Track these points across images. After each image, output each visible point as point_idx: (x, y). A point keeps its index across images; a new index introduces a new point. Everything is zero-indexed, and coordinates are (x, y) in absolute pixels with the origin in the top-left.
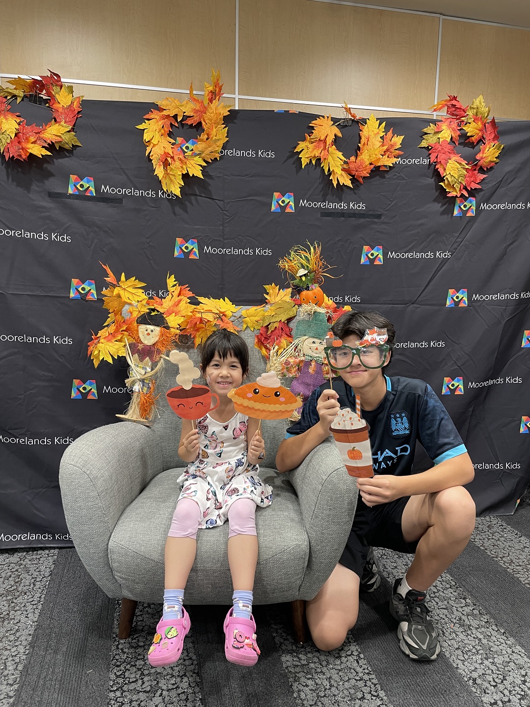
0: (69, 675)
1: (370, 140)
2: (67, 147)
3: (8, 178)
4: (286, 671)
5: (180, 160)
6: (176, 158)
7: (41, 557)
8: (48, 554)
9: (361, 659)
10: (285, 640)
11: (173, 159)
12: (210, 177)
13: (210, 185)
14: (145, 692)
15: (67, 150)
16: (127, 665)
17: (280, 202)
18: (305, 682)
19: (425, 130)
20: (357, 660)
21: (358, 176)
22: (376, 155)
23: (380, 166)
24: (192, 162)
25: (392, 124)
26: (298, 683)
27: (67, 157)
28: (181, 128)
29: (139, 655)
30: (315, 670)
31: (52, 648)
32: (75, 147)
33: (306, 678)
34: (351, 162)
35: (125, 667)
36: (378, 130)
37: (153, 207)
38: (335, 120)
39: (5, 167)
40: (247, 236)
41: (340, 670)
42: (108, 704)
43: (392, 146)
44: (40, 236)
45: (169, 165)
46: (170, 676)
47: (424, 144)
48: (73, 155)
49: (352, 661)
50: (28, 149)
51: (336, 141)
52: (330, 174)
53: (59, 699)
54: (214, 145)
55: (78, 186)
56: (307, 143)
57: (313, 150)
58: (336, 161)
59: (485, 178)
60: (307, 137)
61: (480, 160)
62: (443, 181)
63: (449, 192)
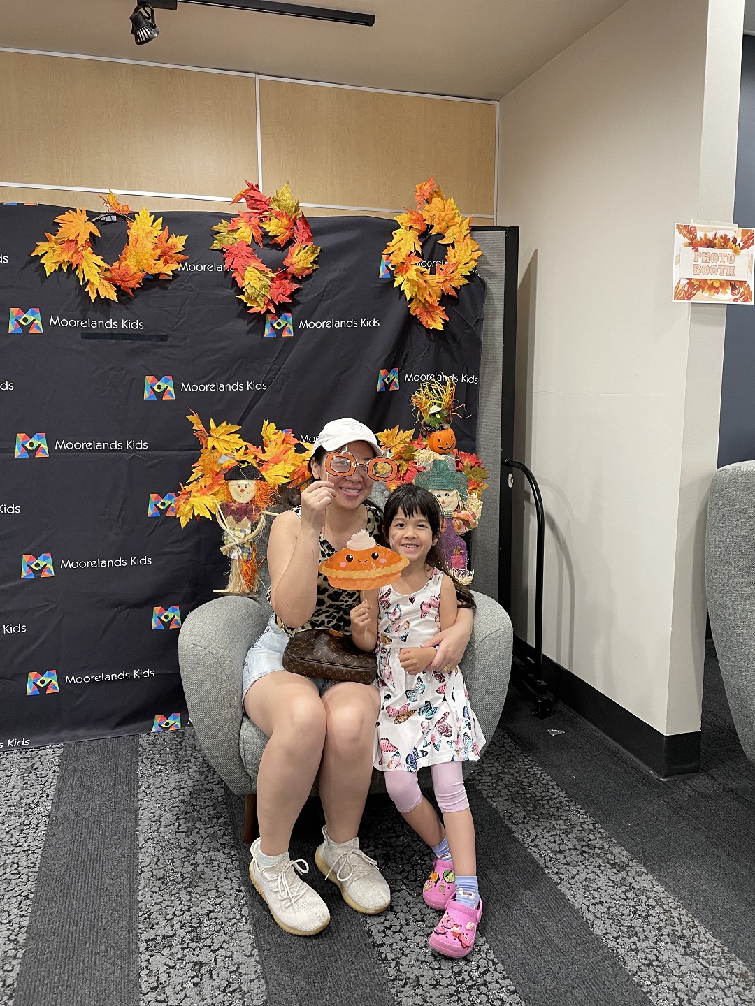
1: (139, 239)
17: (21, 321)
19: (216, 228)
21: (125, 286)
22: (147, 260)
36: (152, 228)
43: (170, 248)
47: (216, 245)
51: (93, 242)
52: (86, 284)
56: (52, 245)
57: (62, 252)
58: (91, 267)
59: (299, 288)
60: (49, 237)
61: (288, 267)
62: (243, 293)
63: (251, 308)
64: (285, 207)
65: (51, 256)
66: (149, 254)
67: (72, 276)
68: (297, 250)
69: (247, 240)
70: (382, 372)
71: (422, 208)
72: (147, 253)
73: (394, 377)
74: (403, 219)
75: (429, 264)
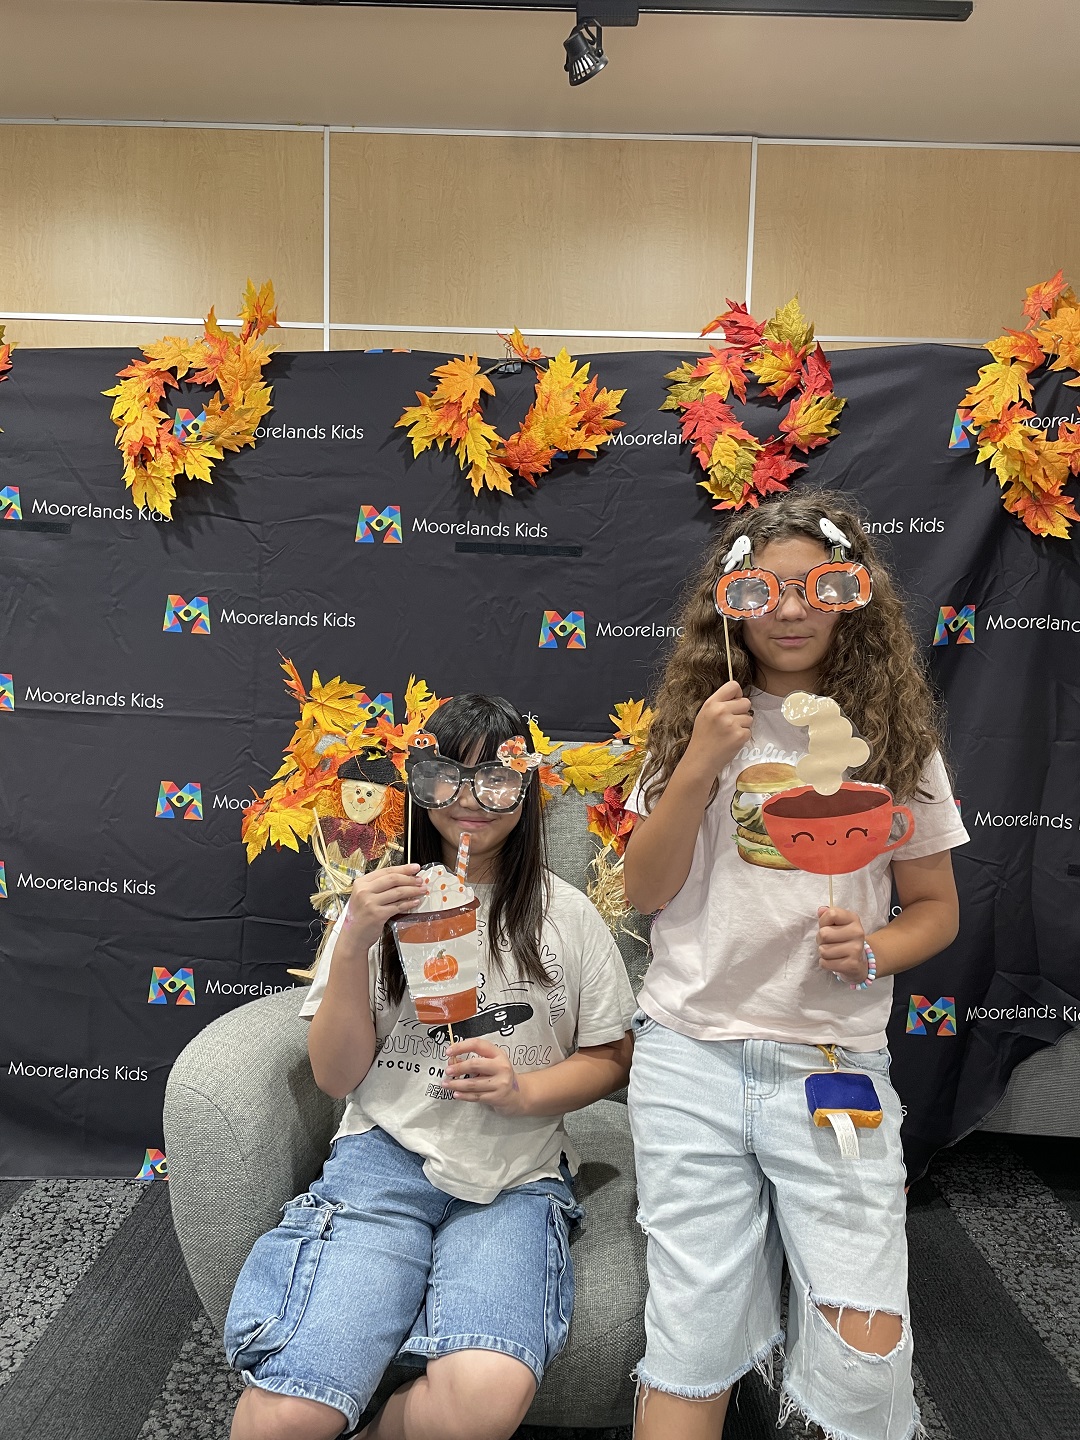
1: (553, 401)
5: (170, 450)
6: (163, 446)
11: (159, 449)
12: (237, 479)
13: (234, 493)
17: (373, 524)
19: (672, 375)
21: (523, 472)
23: (577, 451)
24: (197, 453)
25: (604, 368)
28: (184, 390)
34: (511, 444)
36: (572, 379)
37: (127, 538)
38: (484, 363)
40: (307, 590)
43: (598, 410)
45: (151, 461)
47: (671, 403)
51: (483, 403)
52: (468, 470)
54: (240, 421)
56: (425, 410)
57: (438, 422)
58: (478, 443)
59: (801, 469)
60: (423, 398)
61: (788, 433)
62: (707, 478)
63: (719, 501)
64: (788, 336)
65: (423, 426)
66: (565, 420)
67: (449, 456)
68: (805, 404)
69: (721, 393)
70: (945, 611)
71: (1038, 325)
72: (562, 418)
73: (967, 620)
74: (1000, 346)
75: (1046, 423)
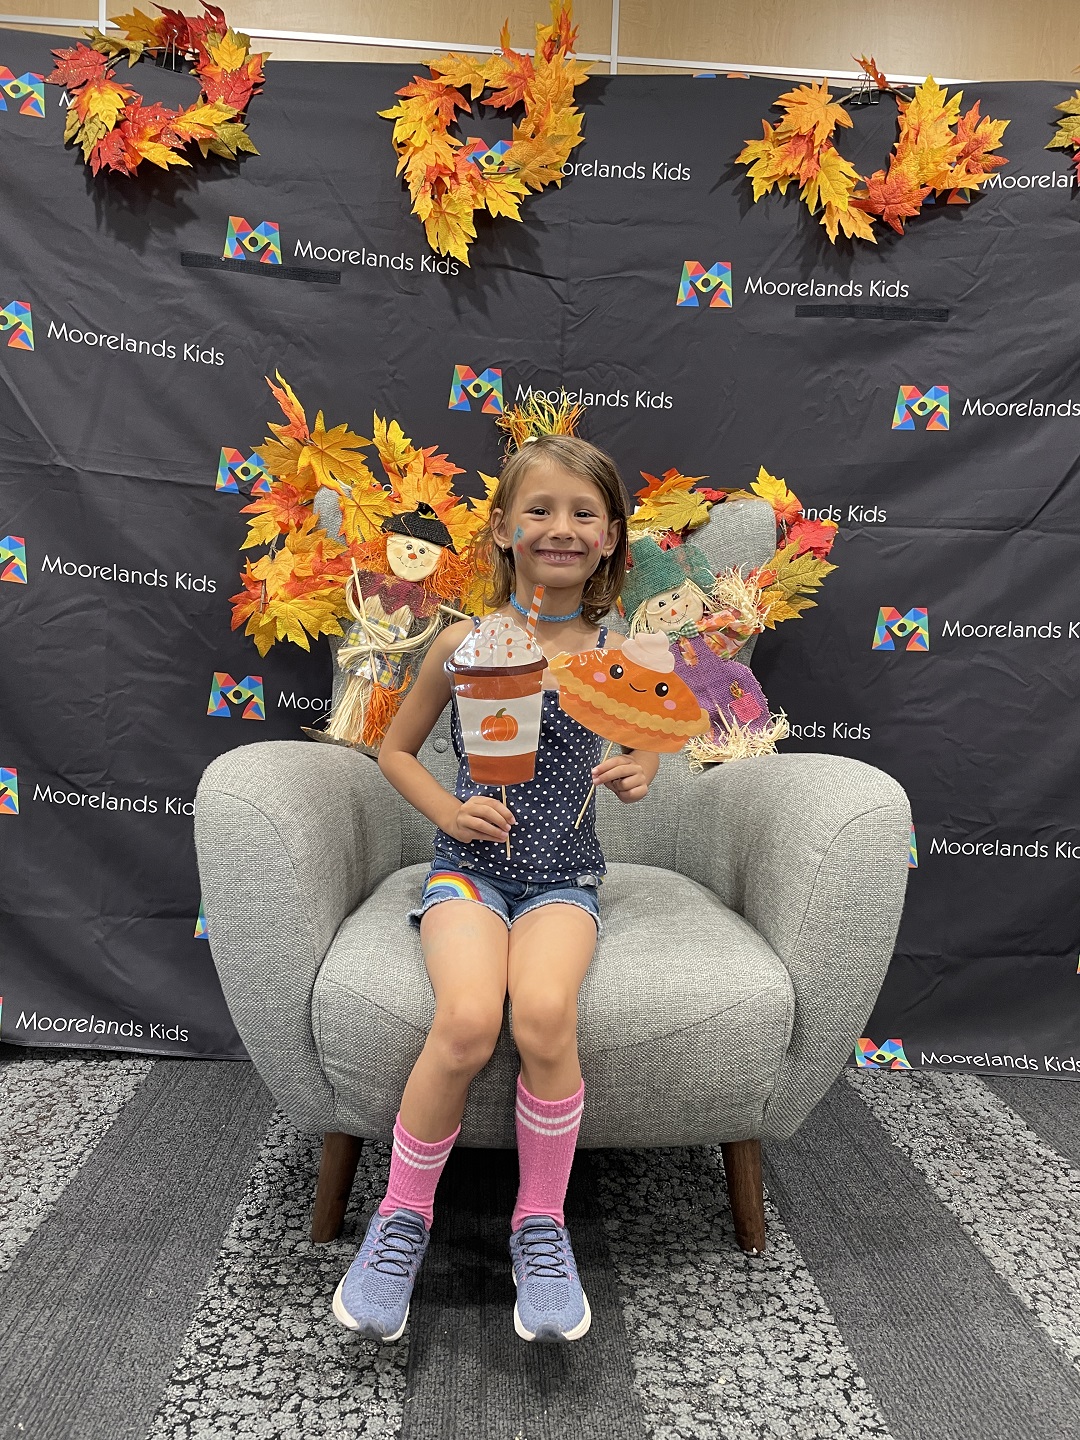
0: (86, 1331)
1: (922, 132)
2: (225, 152)
3: (99, 223)
4: (643, 1393)
5: (471, 179)
6: (462, 176)
7: (111, 1075)
8: (128, 1070)
9: (859, 1389)
10: (650, 1315)
11: (456, 179)
12: (539, 225)
13: (537, 243)
14: (258, 1396)
15: (227, 162)
16: (233, 1325)
17: (699, 284)
18: (689, 1429)
19: (1064, 106)
20: (846, 1394)
21: (890, 215)
22: (937, 164)
23: (947, 193)
24: (498, 188)
25: (979, 98)
26: (670, 1428)
27: (225, 177)
28: (477, 116)
29: (270, 1304)
30: (724, 1401)
31: (69, 1264)
32: (242, 155)
33: (695, 1419)
34: (874, 183)
35: (227, 1329)
36: (943, 110)
37: (407, 293)
38: (836, 93)
39: (94, 199)
40: (619, 363)
41: (794, 1411)
42: (158, 1413)
43: (979, 143)
44: (159, 350)
45: (447, 193)
46: (333, 1365)
47: (1061, 140)
48: (239, 173)
49: (832, 1390)
50: (141, 151)
51: (838, 137)
52: (820, 215)
53: (42, 1386)
54: (551, 150)
55: (246, 242)
56: (768, 146)
57: (782, 160)
58: (835, 181)
60: (767, 129)
65: (764, 164)
66: (940, 154)
67: (795, 200)
72: (936, 152)
